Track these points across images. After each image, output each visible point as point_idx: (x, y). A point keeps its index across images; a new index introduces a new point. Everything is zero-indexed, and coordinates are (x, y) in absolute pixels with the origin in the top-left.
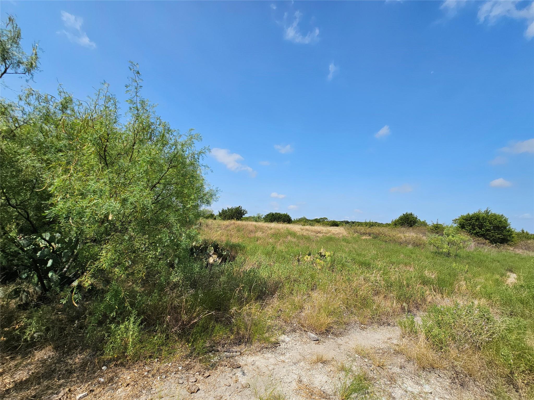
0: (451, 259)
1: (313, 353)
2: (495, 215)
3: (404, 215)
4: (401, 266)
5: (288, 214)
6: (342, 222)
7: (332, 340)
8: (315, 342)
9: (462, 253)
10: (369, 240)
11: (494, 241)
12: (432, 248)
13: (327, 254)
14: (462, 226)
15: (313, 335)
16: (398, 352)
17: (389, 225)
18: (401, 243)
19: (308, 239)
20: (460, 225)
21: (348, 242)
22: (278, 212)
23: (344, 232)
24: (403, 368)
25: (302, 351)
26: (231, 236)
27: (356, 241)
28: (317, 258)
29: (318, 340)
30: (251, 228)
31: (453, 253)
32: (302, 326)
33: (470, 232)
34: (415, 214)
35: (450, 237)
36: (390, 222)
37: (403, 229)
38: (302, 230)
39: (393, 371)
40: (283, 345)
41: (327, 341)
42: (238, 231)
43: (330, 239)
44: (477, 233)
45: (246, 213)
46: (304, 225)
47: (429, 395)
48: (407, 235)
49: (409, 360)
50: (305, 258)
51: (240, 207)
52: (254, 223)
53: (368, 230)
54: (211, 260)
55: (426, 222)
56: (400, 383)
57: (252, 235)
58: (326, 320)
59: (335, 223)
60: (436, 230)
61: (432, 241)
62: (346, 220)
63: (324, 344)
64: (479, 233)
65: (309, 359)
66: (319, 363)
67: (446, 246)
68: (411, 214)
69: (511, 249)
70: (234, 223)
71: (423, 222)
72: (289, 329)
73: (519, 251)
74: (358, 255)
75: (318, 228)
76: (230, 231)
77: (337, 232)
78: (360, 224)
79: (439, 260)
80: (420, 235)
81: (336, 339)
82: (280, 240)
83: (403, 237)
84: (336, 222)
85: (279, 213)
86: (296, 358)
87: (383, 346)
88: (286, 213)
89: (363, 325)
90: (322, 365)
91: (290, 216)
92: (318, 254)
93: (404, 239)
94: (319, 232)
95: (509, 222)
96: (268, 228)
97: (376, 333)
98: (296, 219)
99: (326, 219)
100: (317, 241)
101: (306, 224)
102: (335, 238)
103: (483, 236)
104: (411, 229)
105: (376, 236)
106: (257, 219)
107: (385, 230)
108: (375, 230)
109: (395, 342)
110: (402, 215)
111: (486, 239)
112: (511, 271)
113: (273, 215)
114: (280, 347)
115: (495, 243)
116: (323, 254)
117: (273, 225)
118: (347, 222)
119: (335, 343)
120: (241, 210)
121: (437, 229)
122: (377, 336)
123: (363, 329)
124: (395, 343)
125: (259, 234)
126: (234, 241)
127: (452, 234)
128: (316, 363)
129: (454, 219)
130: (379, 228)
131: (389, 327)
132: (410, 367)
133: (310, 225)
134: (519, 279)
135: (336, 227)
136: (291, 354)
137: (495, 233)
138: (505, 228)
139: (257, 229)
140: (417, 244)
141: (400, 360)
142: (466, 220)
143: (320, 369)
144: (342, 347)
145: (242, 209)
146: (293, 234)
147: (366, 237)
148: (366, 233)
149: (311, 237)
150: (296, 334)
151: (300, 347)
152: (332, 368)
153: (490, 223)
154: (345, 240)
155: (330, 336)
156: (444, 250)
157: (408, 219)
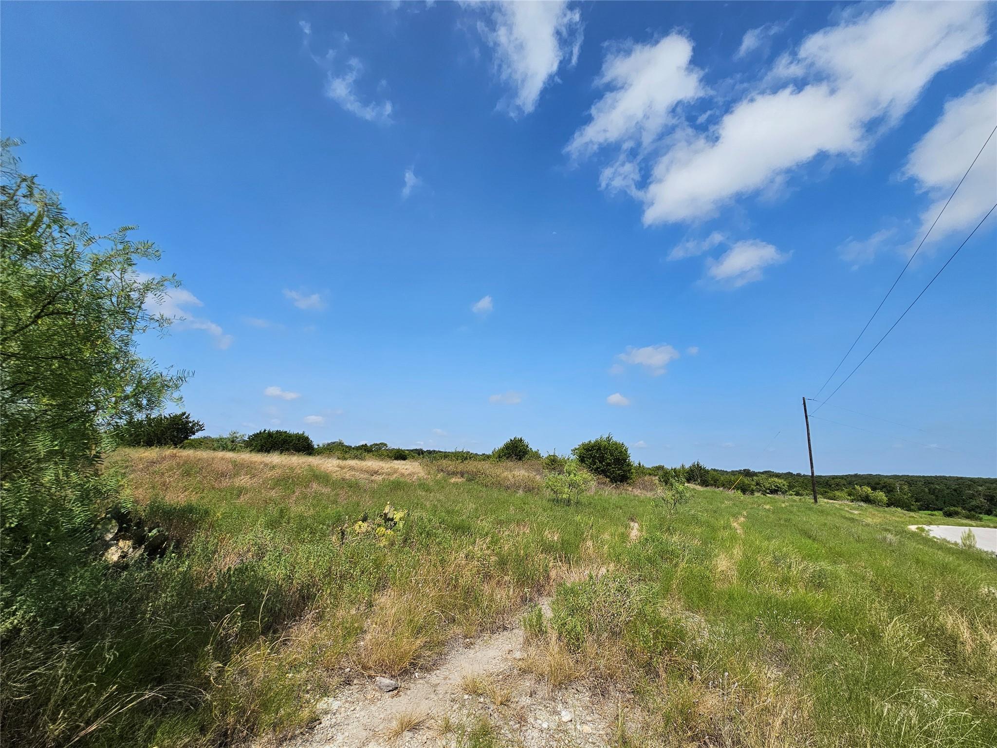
0: (572, 509)
1: (390, 717)
2: (616, 444)
3: (511, 440)
4: (512, 526)
5: (306, 434)
6: (412, 451)
7: (421, 681)
8: (391, 693)
9: (583, 498)
10: (463, 484)
11: (614, 480)
12: (548, 494)
13: (398, 516)
14: (582, 459)
15: (386, 681)
16: (525, 672)
17: (488, 457)
18: (507, 488)
19: (354, 486)
20: (580, 457)
21: (428, 490)
22: (282, 429)
23: (421, 471)
24: (534, 695)
25: (368, 721)
26: (165, 486)
27: (441, 486)
28: (379, 525)
29: (397, 688)
30: (222, 467)
31: (574, 500)
32: (365, 668)
33: (590, 467)
34: (526, 440)
35: (572, 475)
36: (489, 452)
37: (510, 464)
38: (342, 468)
39: (522, 704)
40: (326, 721)
41: (413, 685)
42: (187, 474)
43: (397, 486)
44: (598, 468)
45: (201, 428)
46: (345, 459)
47: (569, 723)
48: (517, 473)
49: (539, 680)
50: (357, 527)
51: (184, 414)
52: (230, 455)
53: (461, 467)
54: (113, 555)
55: (540, 452)
56: (532, 721)
57: (225, 483)
58: (410, 644)
59: (401, 454)
60: (552, 465)
61: (550, 483)
62: (418, 448)
63: (409, 692)
64: (599, 468)
65: (385, 731)
66: (405, 733)
67: (566, 490)
68: (521, 440)
69: (630, 489)
70: (174, 456)
71: (536, 452)
72: (335, 681)
73: (637, 492)
74: (448, 512)
75: (372, 463)
76: (163, 474)
77: (408, 472)
78: (446, 455)
79: (559, 511)
80: (533, 473)
81: (428, 676)
82: (294, 492)
83: (510, 477)
84: (403, 451)
85: (286, 432)
86: (357, 738)
87: (503, 666)
88: (301, 432)
89: (468, 640)
90: (410, 734)
91: (311, 438)
92: (381, 516)
93: (512, 480)
94: (376, 473)
95: (629, 452)
96: (266, 465)
97: (488, 649)
98: (321, 445)
99: (385, 445)
100: (374, 492)
101: (347, 456)
102: (406, 484)
103: (604, 472)
104: (520, 463)
105: (472, 478)
106: (230, 444)
107: (485, 466)
108: (471, 466)
109: (518, 655)
110: (509, 440)
111: (607, 477)
112: (633, 520)
113: (270, 435)
114: (321, 725)
115: (616, 482)
116: (390, 516)
117: (275, 458)
118: (420, 452)
119: (426, 685)
120: (188, 422)
121: (554, 463)
122: (492, 653)
123: (468, 646)
124: (518, 657)
125: (243, 480)
126: (176, 498)
127: (575, 472)
128: (398, 734)
129: (573, 448)
130: (476, 463)
131: (505, 633)
132: (544, 690)
133: (356, 457)
134: (641, 531)
135: (403, 462)
136: (347, 734)
137: (615, 468)
138: (625, 460)
139: (238, 468)
140: (530, 489)
141: (528, 683)
142: (588, 450)
143: (407, 744)
144: (441, 690)
145: (191, 420)
146: (323, 478)
147: (457, 480)
148: (457, 473)
149: (362, 482)
150: (351, 688)
151: (362, 713)
152: (430, 734)
153: (612, 455)
154: (423, 486)
155: (417, 674)
156: (564, 496)
157: (516, 447)
